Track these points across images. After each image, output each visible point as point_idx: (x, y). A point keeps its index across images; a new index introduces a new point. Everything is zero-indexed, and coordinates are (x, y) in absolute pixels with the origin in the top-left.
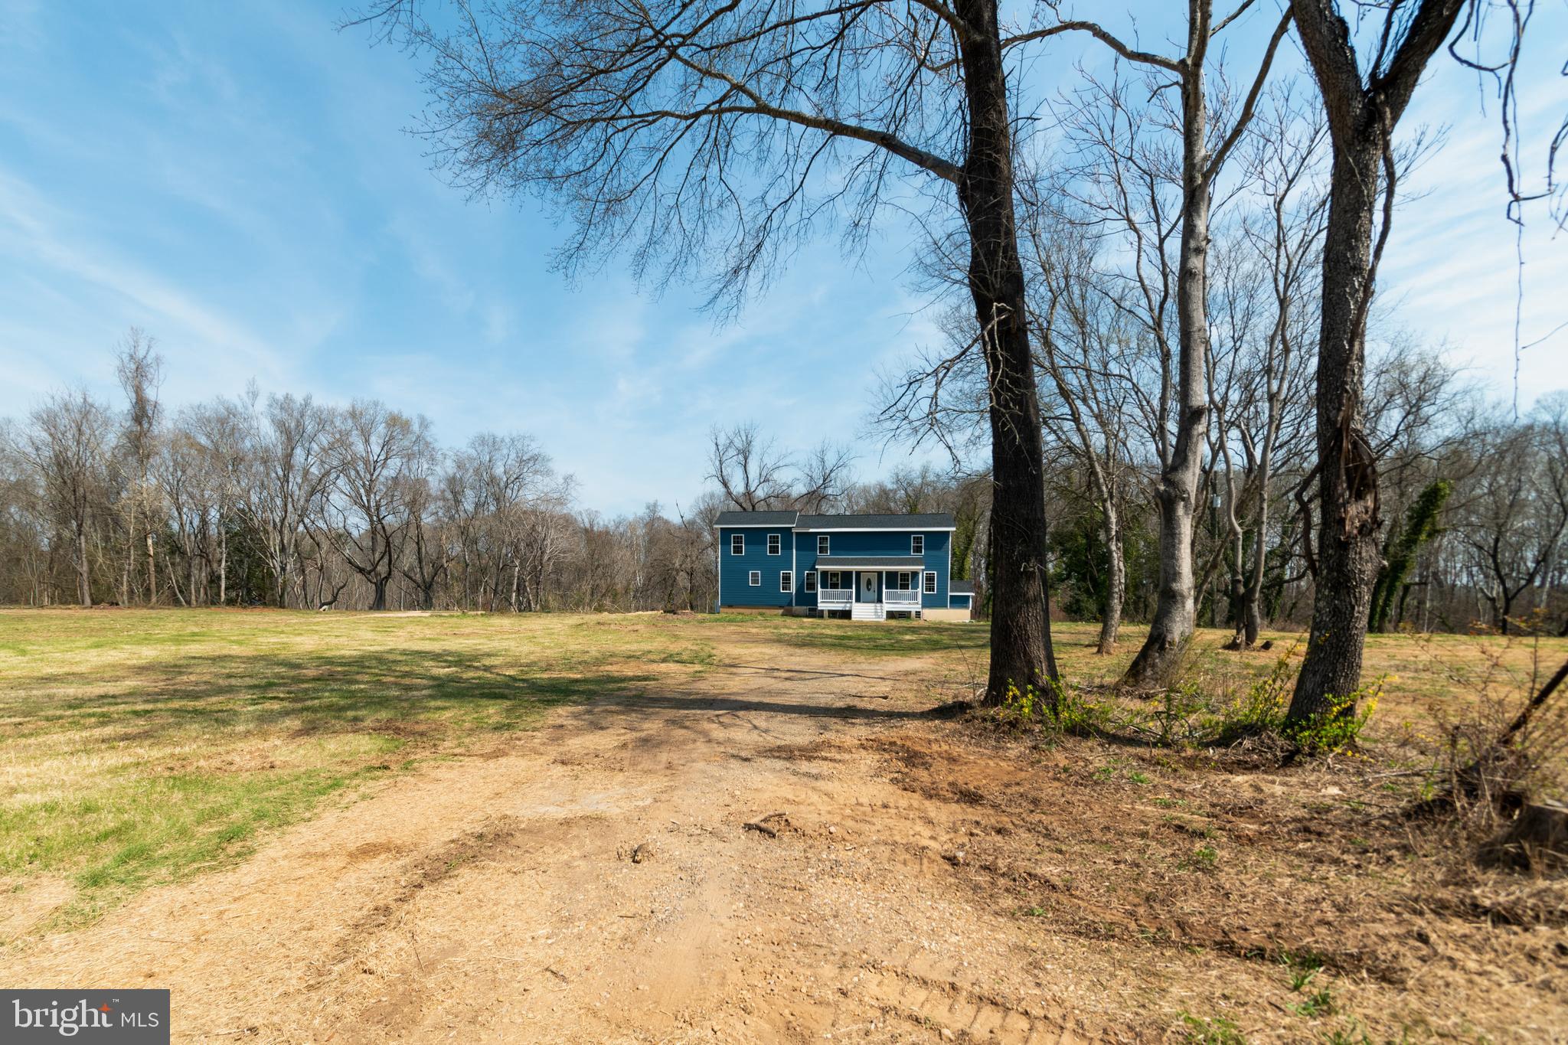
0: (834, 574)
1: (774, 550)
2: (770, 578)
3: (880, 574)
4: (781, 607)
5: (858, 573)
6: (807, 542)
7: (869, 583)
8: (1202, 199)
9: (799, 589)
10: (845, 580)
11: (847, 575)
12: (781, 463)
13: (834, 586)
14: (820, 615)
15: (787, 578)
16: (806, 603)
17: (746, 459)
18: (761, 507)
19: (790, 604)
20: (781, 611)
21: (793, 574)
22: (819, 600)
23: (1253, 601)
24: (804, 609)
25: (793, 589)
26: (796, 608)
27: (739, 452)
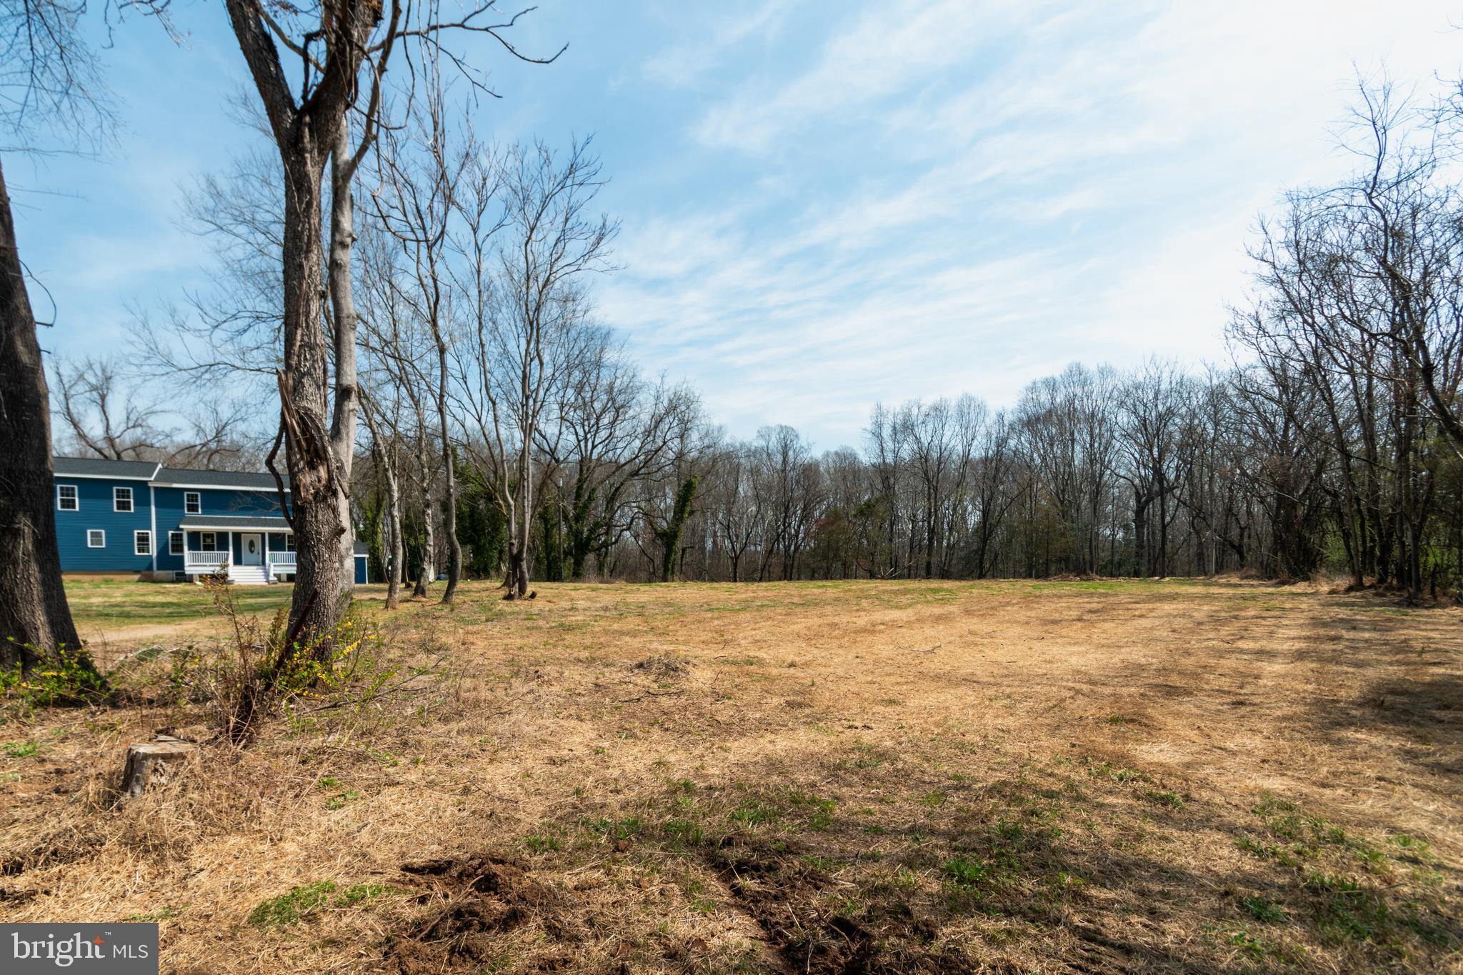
0: (208, 535)
1: (123, 505)
2: (120, 538)
3: (263, 535)
4: (136, 572)
5: (237, 536)
6: (169, 499)
7: (252, 544)
8: (344, 199)
9: (162, 551)
10: (220, 542)
11: (223, 537)
12: (158, 408)
13: (209, 548)
14: (189, 579)
15: (144, 539)
16: (170, 565)
17: (103, 398)
18: (128, 456)
19: (150, 568)
20: (137, 577)
21: (153, 535)
22: (187, 563)
23: (522, 560)
24: (171, 573)
25: (153, 551)
26: (157, 573)
27: (94, 388)
